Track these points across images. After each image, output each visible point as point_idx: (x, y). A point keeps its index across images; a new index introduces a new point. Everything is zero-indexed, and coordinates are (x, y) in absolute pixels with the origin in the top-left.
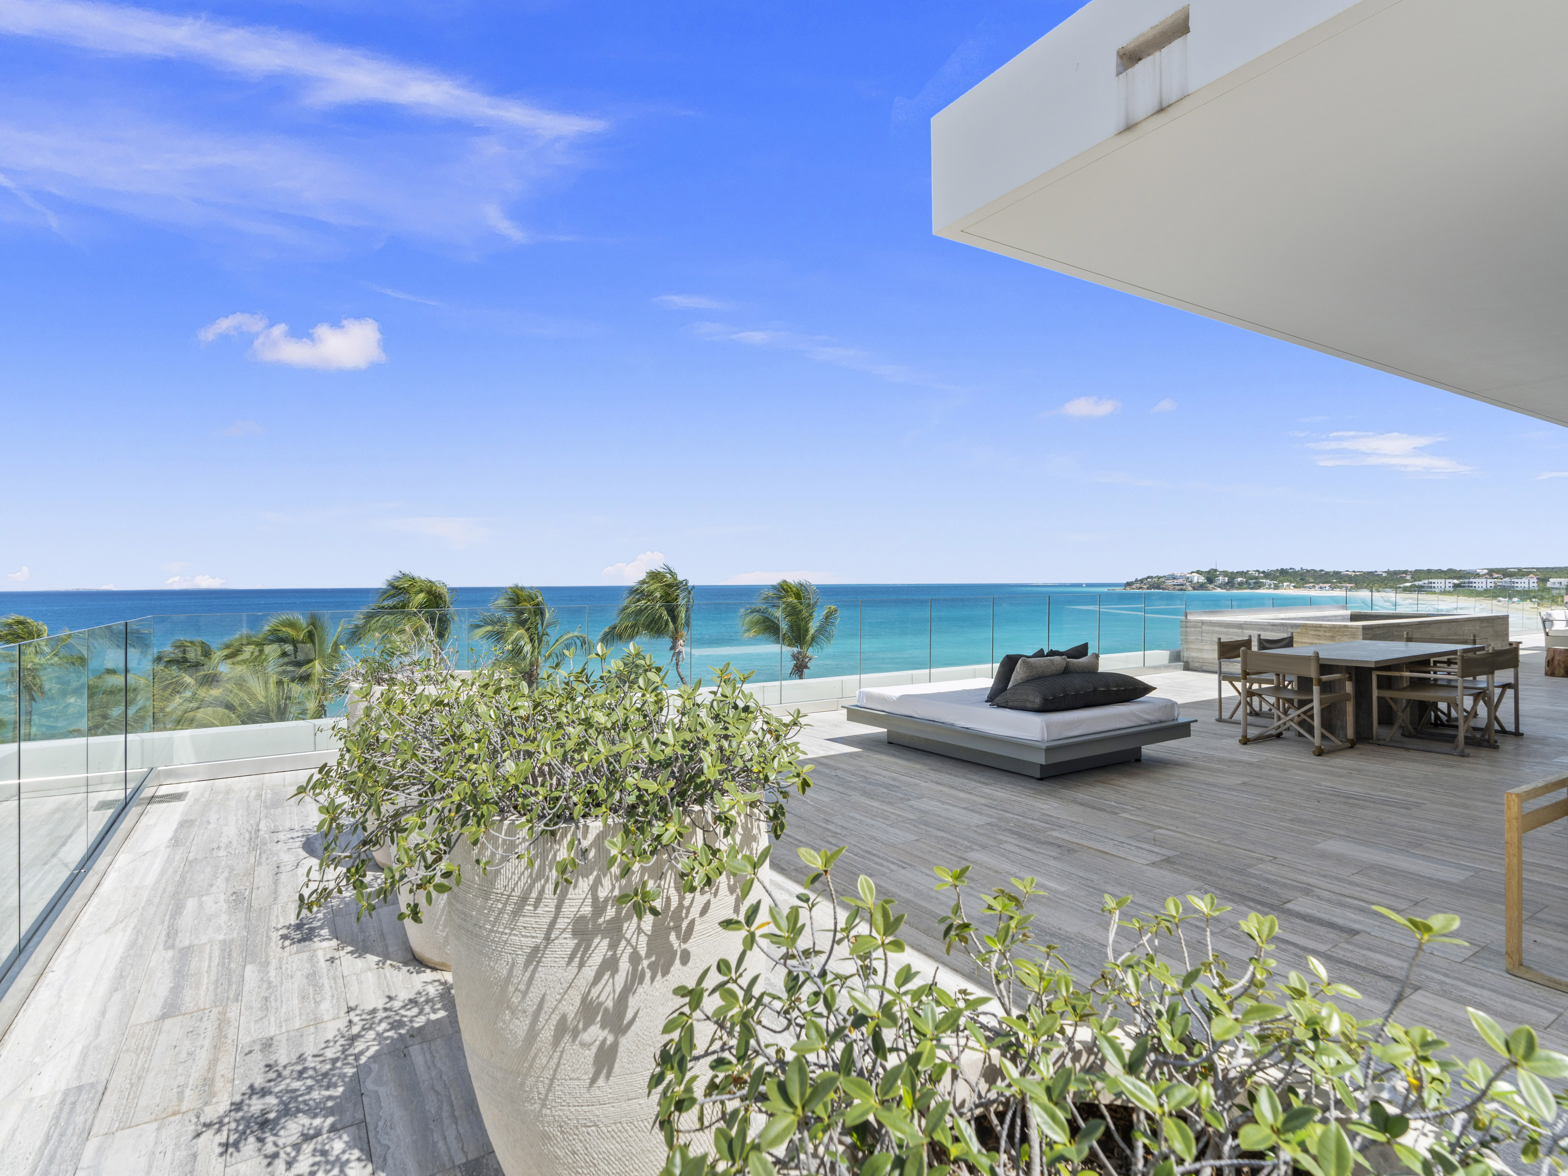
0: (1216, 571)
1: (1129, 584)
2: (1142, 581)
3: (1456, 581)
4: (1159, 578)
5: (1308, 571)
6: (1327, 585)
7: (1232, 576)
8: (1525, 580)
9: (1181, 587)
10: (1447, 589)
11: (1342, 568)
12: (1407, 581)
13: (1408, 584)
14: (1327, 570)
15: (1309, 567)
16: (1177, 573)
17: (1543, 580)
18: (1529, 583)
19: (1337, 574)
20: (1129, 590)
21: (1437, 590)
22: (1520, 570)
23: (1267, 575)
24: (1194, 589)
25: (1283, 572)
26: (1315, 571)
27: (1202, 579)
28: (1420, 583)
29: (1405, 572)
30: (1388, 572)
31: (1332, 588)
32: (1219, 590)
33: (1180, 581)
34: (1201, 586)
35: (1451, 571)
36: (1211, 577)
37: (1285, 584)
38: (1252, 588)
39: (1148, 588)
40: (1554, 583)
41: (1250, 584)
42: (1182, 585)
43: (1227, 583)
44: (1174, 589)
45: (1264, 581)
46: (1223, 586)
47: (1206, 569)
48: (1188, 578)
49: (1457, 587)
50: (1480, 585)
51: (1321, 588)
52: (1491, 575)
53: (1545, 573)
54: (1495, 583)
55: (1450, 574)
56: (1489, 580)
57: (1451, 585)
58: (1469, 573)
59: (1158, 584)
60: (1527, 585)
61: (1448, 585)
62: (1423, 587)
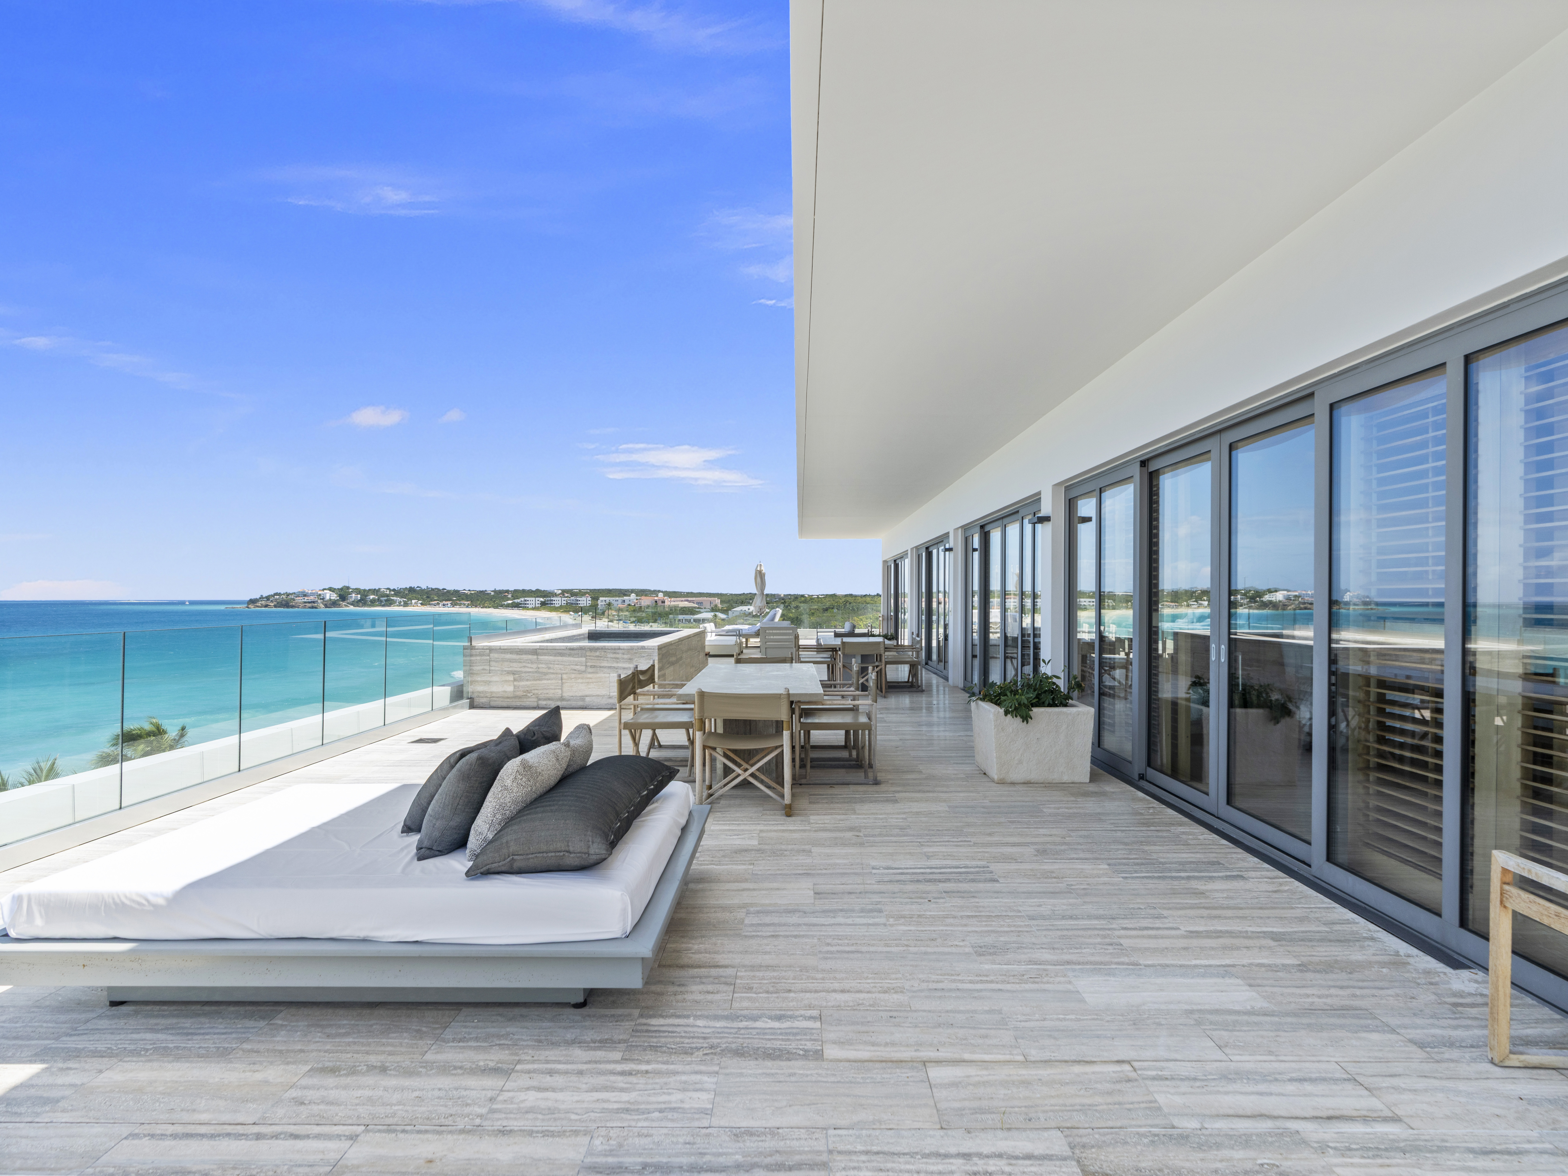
0: (348, 588)
1: (253, 601)
2: (268, 598)
3: (542, 599)
4: (288, 595)
5: (433, 589)
6: (449, 603)
7: (364, 593)
8: (584, 598)
9: (313, 605)
10: (536, 606)
11: (460, 587)
12: (509, 599)
13: (510, 602)
15: (433, 585)
16: (308, 589)
17: (595, 599)
18: (585, 601)
19: (456, 592)
20: (252, 608)
21: (530, 606)
22: (581, 590)
23: (398, 593)
24: (326, 606)
25: (411, 590)
26: (438, 589)
27: (334, 597)
28: (519, 601)
29: (508, 591)
30: (496, 591)
31: (453, 605)
33: (312, 598)
34: (334, 604)
35: (539, 590)
36: (343, 594)
37: (413, 601)
38: (383, 606)
39: (275, 606)
40: (602, 601)
41: (381, 601)
42: (314, 602)
43: (360, 601)
44: (305, 607)
45: (395, 598)
46: (355, 603)
47: (338, 585)
48: (320, 595)
49: (543, 604)
50: (557, 602)
51: (444, 605)
52: (564, 594)
53: (597, 593)
54: (566, 601)
55: (539, 593)
56: (563, 599)
57: (539, 602)
58: (550, 592)
59: (286, 601)
60: (585, 603)
61: (537, 602)
62: (521, 604)
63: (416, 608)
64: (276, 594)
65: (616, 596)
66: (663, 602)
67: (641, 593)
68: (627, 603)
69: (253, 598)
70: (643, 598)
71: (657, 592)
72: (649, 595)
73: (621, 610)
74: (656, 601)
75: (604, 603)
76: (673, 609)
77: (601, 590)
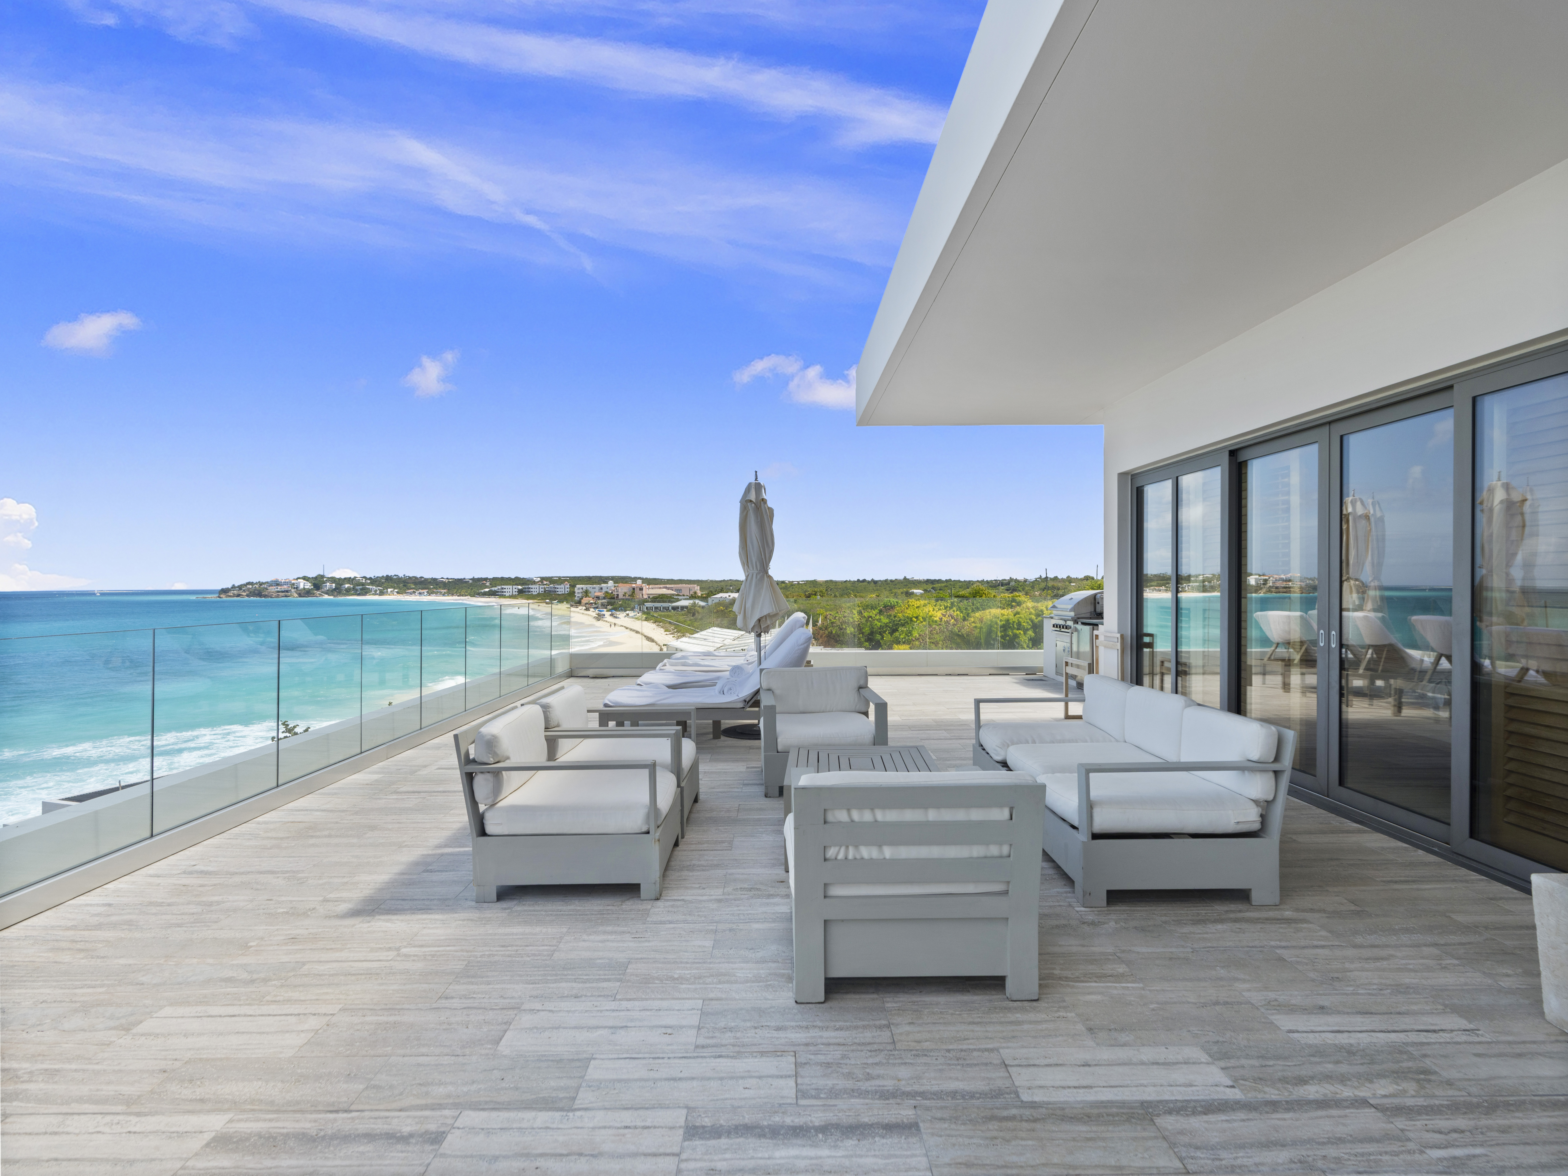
0: (323, 576)
1: (224, 591)
2: (240, 587)
3: (520, 587)
4: (261, 584)
5: (409, 578)
6: (425, 591)
7: (339, 582)
8: (562, 586)
9: (286, 594)
10: (514, 593)
11: (438, 576)
12: (487, 587)
13: (487, 590)
14: (426, 576)
15: (411, 574)
16: (281, 578)
17: (573, 586)
18: (563, 589)
19: (433, 580)
20: (224, 597)
21: (507, 594)
22: (560, 578)
23: (374, 581)
24: (300, 595)
25: (388, 579)
26: (416, 578)
27: (308, 586)
28: (496, 589)
29: (486, 579)
30: (473, 579)
31: (430, 594)
32: (326, 597)
33: (285, 587)
34: (308, 593)
35: (517, 578)
36: (318, 583)
37: (389, 590)
38: (359, 595)
39: (247, 596)
40: (579, 588)
41: (357, 590)
42: (287, 591)
43: (335, 590)
44: (278, 596)
45: (371, 587)
46: (330, 592)
47: (312, 574)
48: (293, 584)
49: (521, 592)
50: (535, 590)
51: (420, 593)
52: (542, 582)
53: (575, 581)
54: (544, 588)
55: (517, 581)
56: (541, 586)
57: (517, 590)
58: (528, 580)
59: (259, 591)
60: (563, 590)
61: (514, 590)
62: (498, 592)
63: (392, 597)
64: (249, 583)
65: (594, 583)
66: (641, 589)
67: (618, 580)
68: (604, 590)
69: (224, 587)
70: (620, 585)
71: (635, 579)
72: (626, 583)
73: (598, 598)
74: (634, 589)
75: (581, 591)
76: (651, 597)
77: (579, 577)
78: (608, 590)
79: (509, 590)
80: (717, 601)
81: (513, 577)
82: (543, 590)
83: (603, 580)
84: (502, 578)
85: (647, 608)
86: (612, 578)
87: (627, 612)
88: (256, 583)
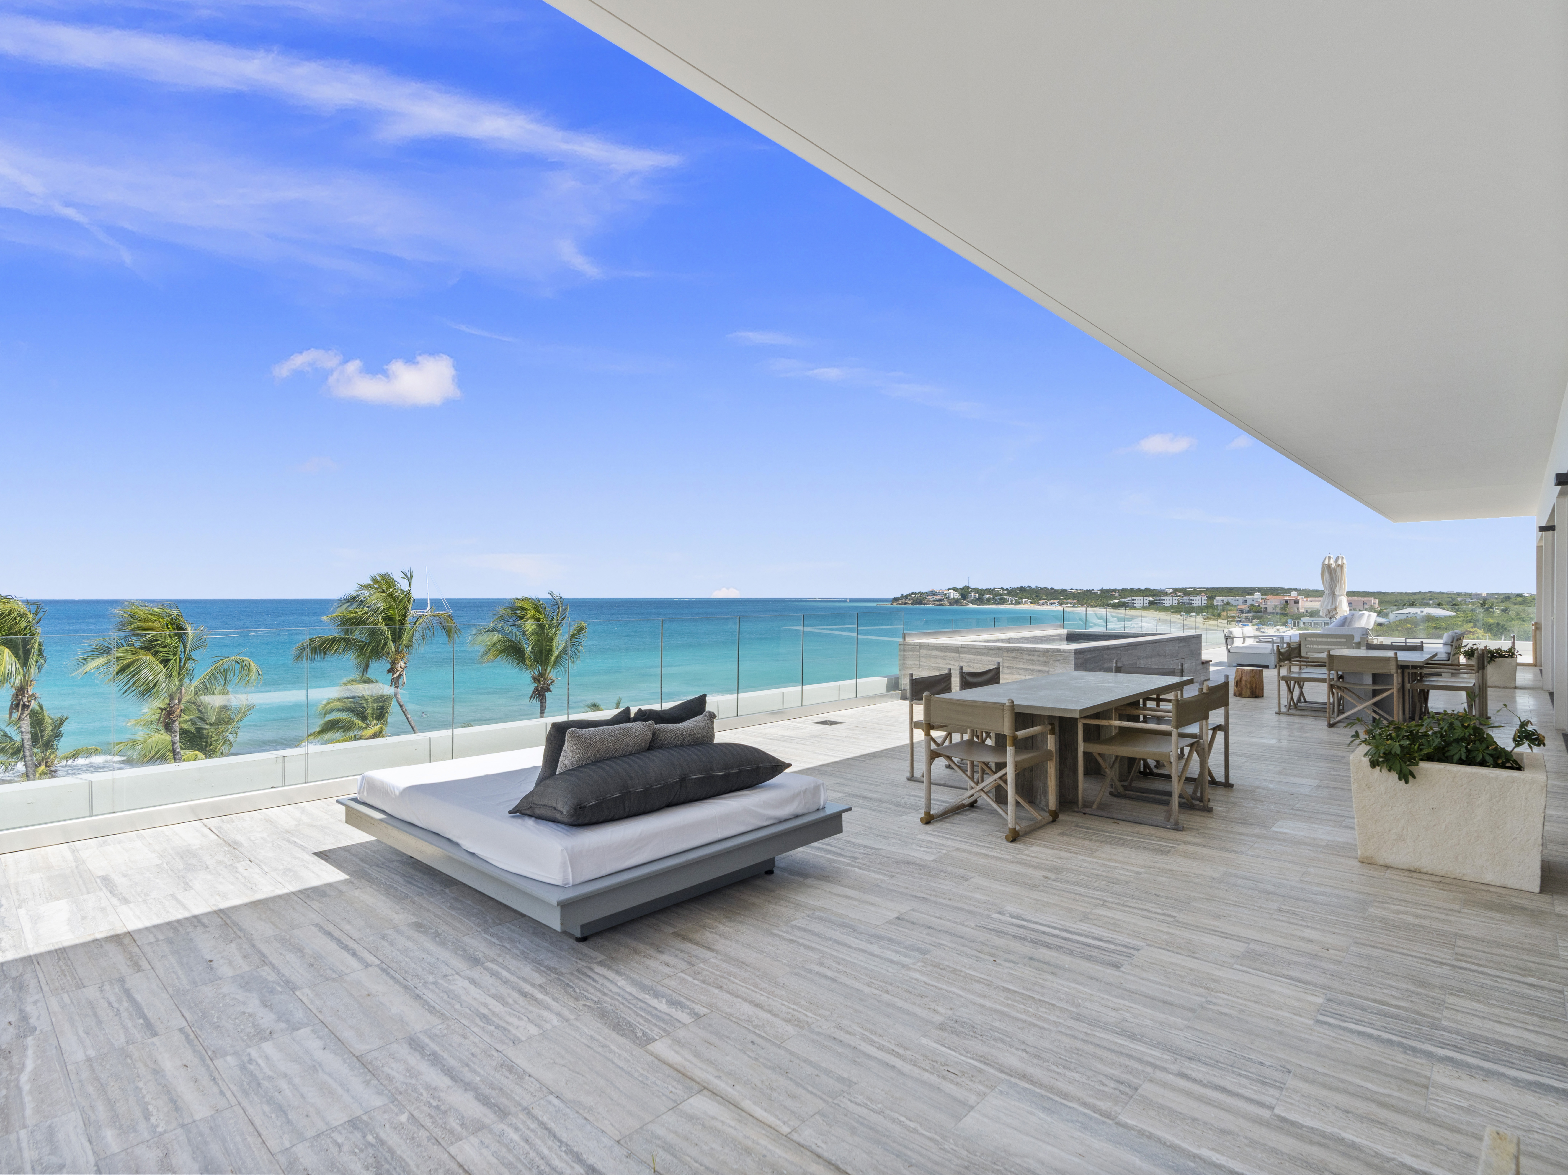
0: (968, 588)
1: (895, 600)
2: (906, 597)
3: (1151, 599)
4: (921, 594)
5: (1042, 589)
6: (1056, 601)
7: (981, 592)
8: (1198, 598)
9: (940, 603)
10: (1145, 605)
11: (1067, 587)
12: (1116, 598)
13: (1116, 601)
14: (1056, 588)
15: (1042, 585)
16: (937, 589)
17: (1211, 598)
18: (1201, 600)
19: (1064, 592)
20: (895, 605)
21: (1138, 606)
22: (1195, 589)
23: (1011, 592)
24: (951, 604)
25: (1022, 589)
26: (1047, 589)
27: (957, 596)
28: (1125, 600)
29: (1115, 590)
30: (1102, 590)
31: (1060, 604)
32: (971, 606)
33: (939, 597)
34: (956, 602)
35: (1147, 589)
36: (964, 593)
37: (1024, 600)
38: (997, 604)
39: (912, 604)
40: (1218, 600)
41: (996, 600)
42: (941, 600)
43: (978, 599)
44: (934, 604)
45: (1007, 597)
46: (974, 602)
47: (960, 586)
48: (946, 594)
49: (1152, 603)
50: (1168, 602)
51: (1051, 604)
52: (1176, 594)
53: (1212, 593)
54: (1178, 600)
55: (1147, 592)
56: (1174, 598)
57: (1147, 602)
58: (1160, 592)
59: (920, 600)
60: (1200, 602)
61: (1145, 602)
62: (1128, 603)
63: (1023, 606)
64: (913, 593)
65: (1238, 595)
66: (1297, 602)
67: (1266, 592)
68: (1249, 603)
69: (896, 596)
70: (1269, 597)
71: (1289, 590)
72: (1277, 594)
73: (1241, 611)
74: (1287, 602)
75: (1220, 603)
76: (1309, 611)
77: (1217, 588)
78: (1254, 603)
79: (1139, 602)
80: (1404, 617)
81: (1143, 588)
82: (1177, 602)
83: (1250, 591)
84: (1132, 589)
85: (1304, 623)
86: (1259, 590)
87: (1278, 627)
88: (918, 593)
